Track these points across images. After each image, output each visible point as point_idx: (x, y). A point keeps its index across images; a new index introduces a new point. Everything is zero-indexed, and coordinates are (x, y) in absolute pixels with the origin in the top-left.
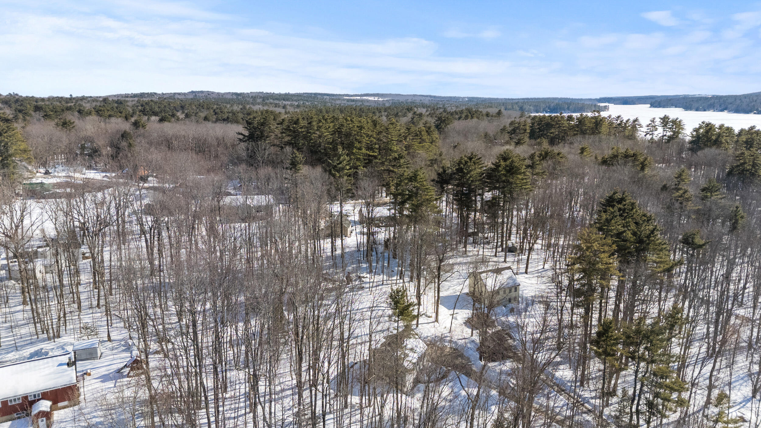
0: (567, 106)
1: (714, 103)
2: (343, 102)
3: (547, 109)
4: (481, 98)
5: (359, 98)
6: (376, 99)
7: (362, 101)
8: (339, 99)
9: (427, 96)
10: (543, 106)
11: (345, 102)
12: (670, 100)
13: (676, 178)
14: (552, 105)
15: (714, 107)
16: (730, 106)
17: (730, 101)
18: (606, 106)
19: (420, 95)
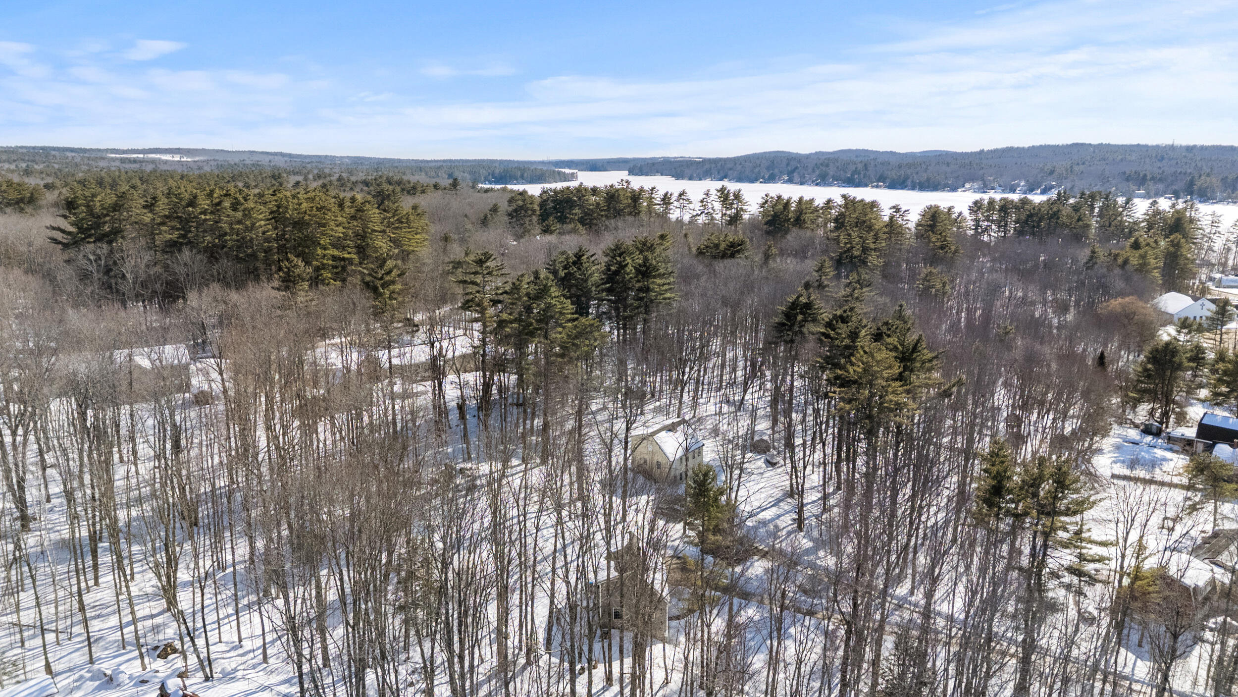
0: (519, 173)
1: (710, 169)
2: (113, 164)
3: (490, 177)
4: (375, 158)
5: (141, 156)
6: (177, 158)
7: (153, 161)
8: (103, 158)
9: (276, 154)
10: (483, 172)
11: (117, 163)
12: (653, 164)
13: (817, 271)
14: (497, 171)
15: (711, 174)
16: (730, 173)
17: (729, 166)
18: (573, 174)
19: (262, 153)
